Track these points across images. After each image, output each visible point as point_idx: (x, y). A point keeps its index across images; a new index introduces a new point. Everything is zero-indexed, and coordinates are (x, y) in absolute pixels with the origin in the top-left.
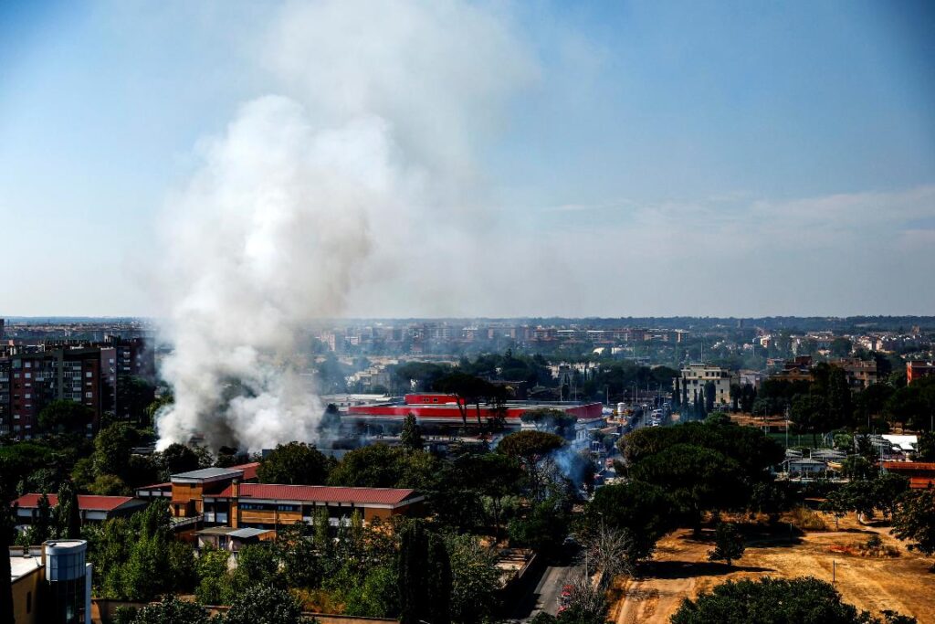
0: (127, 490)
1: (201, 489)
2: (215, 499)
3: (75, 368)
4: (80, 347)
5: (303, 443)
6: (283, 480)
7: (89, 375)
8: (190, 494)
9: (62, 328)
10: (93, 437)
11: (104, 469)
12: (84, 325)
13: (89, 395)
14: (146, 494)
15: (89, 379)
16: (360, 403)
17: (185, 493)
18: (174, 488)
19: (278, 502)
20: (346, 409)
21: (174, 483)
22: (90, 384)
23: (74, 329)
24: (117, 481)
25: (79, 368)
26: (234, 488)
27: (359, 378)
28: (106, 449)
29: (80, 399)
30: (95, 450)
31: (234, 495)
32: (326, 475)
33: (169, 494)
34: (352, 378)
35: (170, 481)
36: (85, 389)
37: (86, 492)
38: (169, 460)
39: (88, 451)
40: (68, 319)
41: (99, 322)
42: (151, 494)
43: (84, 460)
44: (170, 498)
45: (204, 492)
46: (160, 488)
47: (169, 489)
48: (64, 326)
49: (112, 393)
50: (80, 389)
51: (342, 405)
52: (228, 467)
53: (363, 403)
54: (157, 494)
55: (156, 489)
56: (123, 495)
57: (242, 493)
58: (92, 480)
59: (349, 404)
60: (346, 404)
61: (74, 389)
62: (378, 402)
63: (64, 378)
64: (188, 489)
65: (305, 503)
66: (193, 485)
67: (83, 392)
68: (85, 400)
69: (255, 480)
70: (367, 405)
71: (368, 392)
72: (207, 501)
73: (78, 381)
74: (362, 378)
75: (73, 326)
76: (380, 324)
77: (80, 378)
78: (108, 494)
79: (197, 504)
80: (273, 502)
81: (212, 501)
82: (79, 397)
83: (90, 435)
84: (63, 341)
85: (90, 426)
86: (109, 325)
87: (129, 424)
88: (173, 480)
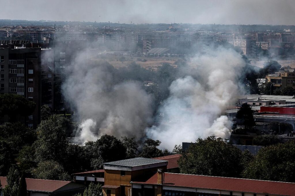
0: (65, 174)
1: (130, 177)
2: (143, 185)
3: (19, 66)
4: (23, 47)
5: (220, 139)
6: (202, 171)
7: (31, 72)
8: (120, 180)
9: (5, 29)
10: (35, 127)
11: (45, 156)
12: (24, 28)
13: (31, 90)
14: (82, 178)
15: (31, 76)
16: (270, 103)
17: (115, 180)
18: (106, 174)
19: (199, 191)
20: (258, 108)
21: (107, 170)
22: (32, 80)
23: (15, 31)
24: (57, 166)
25: (23, 66)
26: (159, 176)
27: (269, 81)
28: (47, 138)
29: (23, 94)
30: (36, 139)
31: (159, 182)
32: (241, 168)
33: (102, 180)
34: (263, 80)
35: (102, 168)
36: (28, 84)
37: (30, 176)
38: (101, 150)
39: (31, 139)
40: (9, 22)
41: (36, 25)
42: (86, 178)
43: (27, 147)
44: (103, 183)
45: (132, 180)
46: (94, 174)
47: (102, 175)
48: (5, 28)
49: (50, 88)
50: (23, 84)
51: (254, 104)
52: (154, 157)
53: (274, 104)
54: (91, 179)
55: (90, 175)
56: (62, 179)
57: (166, 181)
58: (35, 165)
59: (260, 104)
60: (258, 104)
61: (19, 84)
62: (287, 103)
63: (9, 74)
64: (118, 176)
65: (223, 193)
66: (123, 173)
67: (26, 88)
68: (27, 93)
69: (177, 170)
70: (278, 105)
71: (278, 94)
72: (134, 187)
73: (22, 77)
74: (272, 80)
75: (14, 28)
76: (289, 30)
77: (23, 75)
78: (50, 178)
79: (127, 189)
80: (194, 191)
81: (140, 187)
82: (21, 91)
83: (31, 125)
84: (9, 41)
85: (31, 117)
86: (44, 27)
87: (65, 116)
88: (106, 168)
